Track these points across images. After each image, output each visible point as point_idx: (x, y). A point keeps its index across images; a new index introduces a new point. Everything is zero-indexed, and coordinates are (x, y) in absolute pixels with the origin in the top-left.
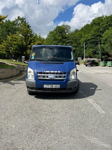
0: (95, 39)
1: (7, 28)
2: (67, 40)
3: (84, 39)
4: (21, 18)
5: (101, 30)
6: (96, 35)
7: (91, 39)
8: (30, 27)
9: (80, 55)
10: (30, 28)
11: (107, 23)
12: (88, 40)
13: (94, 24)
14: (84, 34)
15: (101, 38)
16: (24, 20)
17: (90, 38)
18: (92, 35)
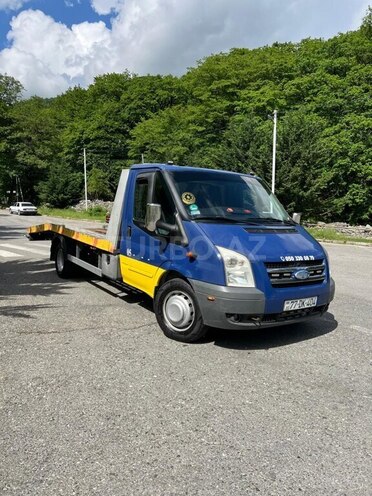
0: (108, 139)
2: (13, 131)
3: (72, 136)
5: (125, 115)
6: (112, 127)
7: (97, 138)
9: (69, 187)
11: (141, 99)
12: (87, 141)
13: (103, 91)
14: (68, 118)
15: (128, 141)
17: (92, 137)
18: (99, 128)
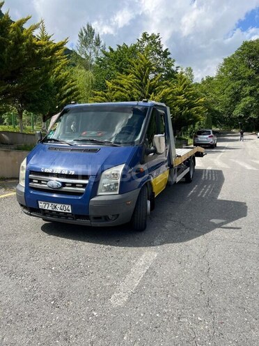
1: (117, 63)
4: (150, 35)
8: (169, 54)
10: (169, 56)
16: (157, 40)
